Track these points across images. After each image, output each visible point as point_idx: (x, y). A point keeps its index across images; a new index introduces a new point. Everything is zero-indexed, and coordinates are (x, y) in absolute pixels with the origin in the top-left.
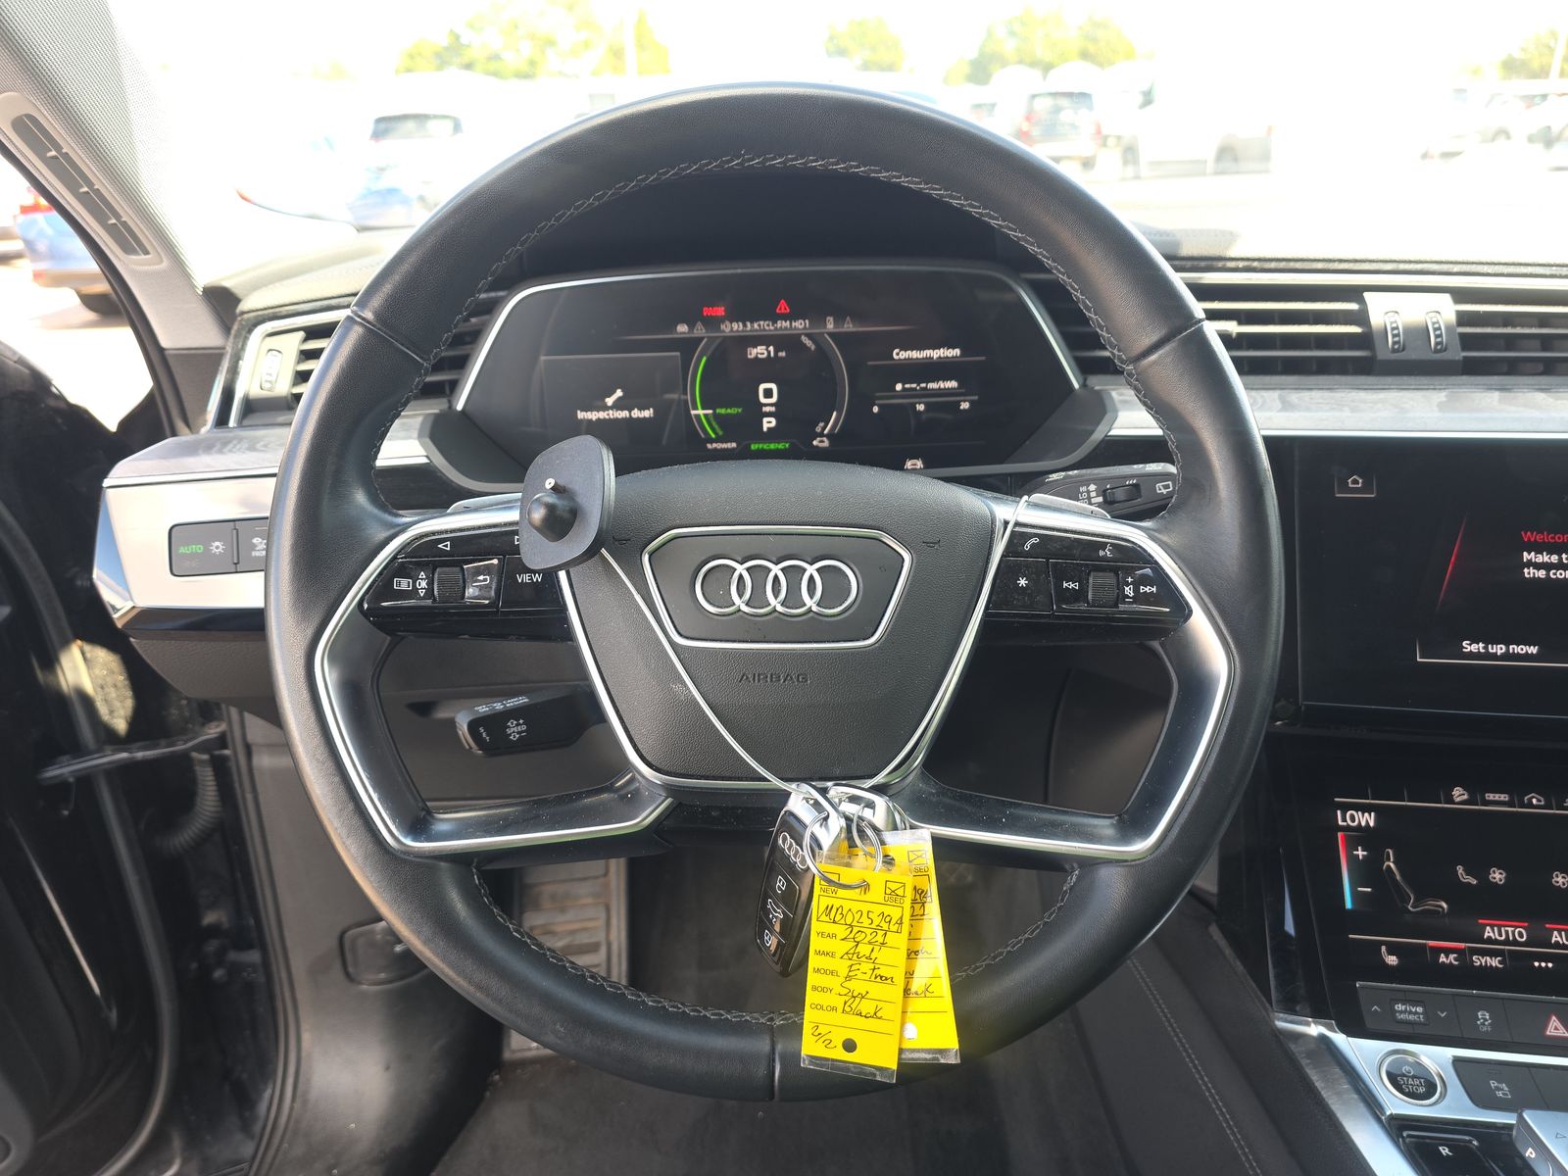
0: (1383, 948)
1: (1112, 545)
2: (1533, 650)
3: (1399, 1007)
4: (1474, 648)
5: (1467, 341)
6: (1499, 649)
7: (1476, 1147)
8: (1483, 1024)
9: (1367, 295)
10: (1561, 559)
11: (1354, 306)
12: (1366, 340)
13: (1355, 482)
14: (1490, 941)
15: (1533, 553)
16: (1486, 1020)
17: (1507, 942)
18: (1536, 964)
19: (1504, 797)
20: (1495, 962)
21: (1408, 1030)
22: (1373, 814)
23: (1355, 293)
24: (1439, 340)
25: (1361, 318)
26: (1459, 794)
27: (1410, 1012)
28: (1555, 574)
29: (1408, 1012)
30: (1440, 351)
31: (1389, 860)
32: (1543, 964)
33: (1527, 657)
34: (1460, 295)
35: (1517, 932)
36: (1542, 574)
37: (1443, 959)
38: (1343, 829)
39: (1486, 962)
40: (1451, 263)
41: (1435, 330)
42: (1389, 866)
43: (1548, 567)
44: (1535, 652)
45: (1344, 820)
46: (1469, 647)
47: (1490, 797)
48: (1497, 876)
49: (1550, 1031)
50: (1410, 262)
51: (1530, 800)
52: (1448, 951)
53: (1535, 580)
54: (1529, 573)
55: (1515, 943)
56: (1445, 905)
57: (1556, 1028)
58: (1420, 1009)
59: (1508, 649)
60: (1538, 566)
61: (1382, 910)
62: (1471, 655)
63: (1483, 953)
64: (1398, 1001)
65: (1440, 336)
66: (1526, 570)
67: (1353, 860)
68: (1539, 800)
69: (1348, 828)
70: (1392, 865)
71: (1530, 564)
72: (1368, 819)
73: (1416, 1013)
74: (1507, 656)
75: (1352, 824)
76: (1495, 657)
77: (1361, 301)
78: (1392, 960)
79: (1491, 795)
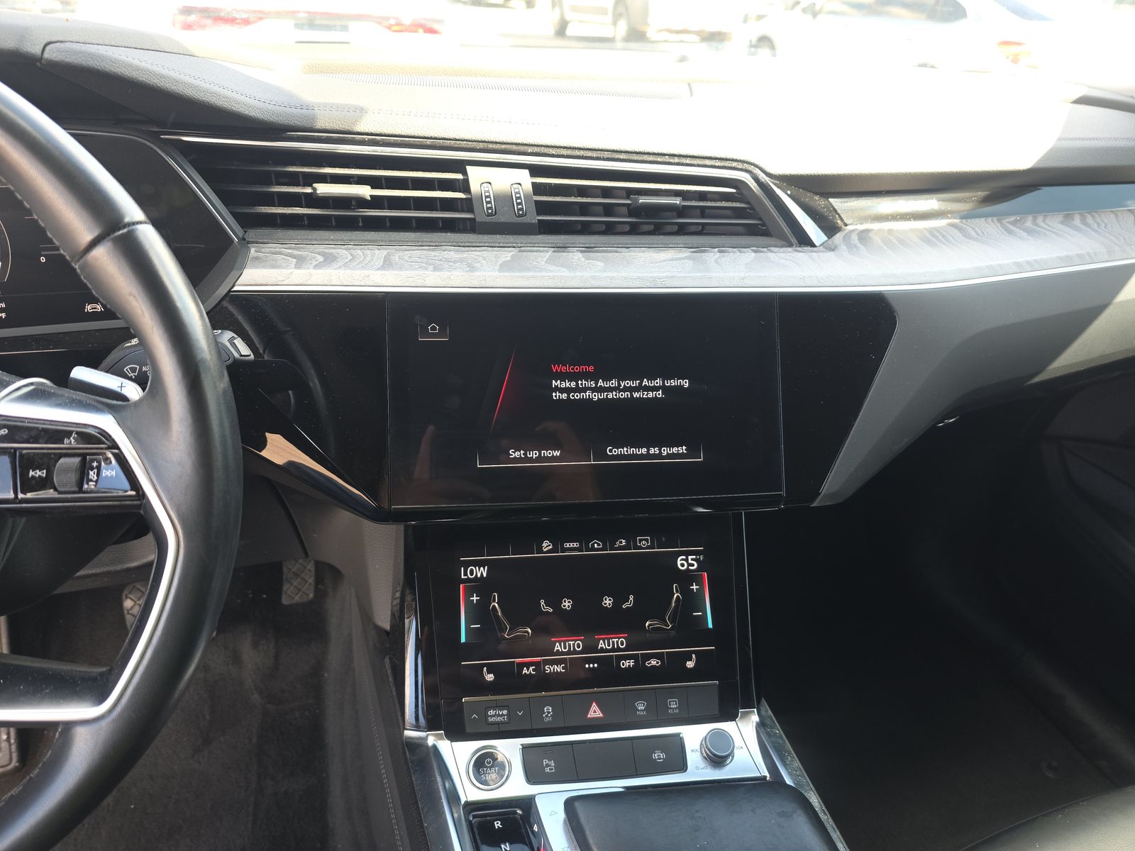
0: (485, 669)
1: (78, 433)
2: (557, 453)
3: (491, 712)
4: (517, 454)
5: (541, 208)
6: (534, 454)
7: (521, 815)
8: (547, 716)
9: (469, 168)
10: (577, 384)
11: (459, 176)
12: (468, 205)
13: (433, 328)
14: (558, 653)
15: (559, 381)
16: (549, 713)
17: (569, 653)
18: (587, 666)
19: (575, 545)
20: (559, 669)
21: (495, 729)
22: (486, 567)
23: (460, 166)
24: (520, 207)
25: (464, 186)
26: (547, 545)
27: (499, 715)
28: (573, 396)
29: (497, 716)
30: (520, 216)
31: (494, 601)
32: (591, 666)
33: (553, 459)
34: (535, 170)
35: (576, 644)
36: (564, 396)
37: (525, 671)
38: (464, 581)
39: (554, 669)
40: (526, 145)
41: (517, 198)
42: (494, 606)
43: (568, 390)
44: (558, 455)
45: (466, 574)
46: (514, 454)
47: (567, 545)
48: (567, 604)
49: (591, 715)
50: (496, 143)
51: (593, 545)
52: (528, 665)
53: (560, 401)
54: (556, 396)
55: (575, 652)
56: (530, 631)
57: (595, 712)
58: (505, 712)
59: (540, 453)
60: (562, 390)
61: (486, 641)
62: (516, 460)
63: (553, 662)
64: (490, 708)
65: (521, 204)
66: (554, 394)
67: (469, 604)
68: (599, 545)
69: (468, 580)
70: (496, 605)
71: (557, 389)
72: (482, 572)
73: (503, 715)
74: (540, 459)
75: (470, 577)
76: (531, 460)
77: (465, 173)
78: (490, 677)
79: (568, 544)
